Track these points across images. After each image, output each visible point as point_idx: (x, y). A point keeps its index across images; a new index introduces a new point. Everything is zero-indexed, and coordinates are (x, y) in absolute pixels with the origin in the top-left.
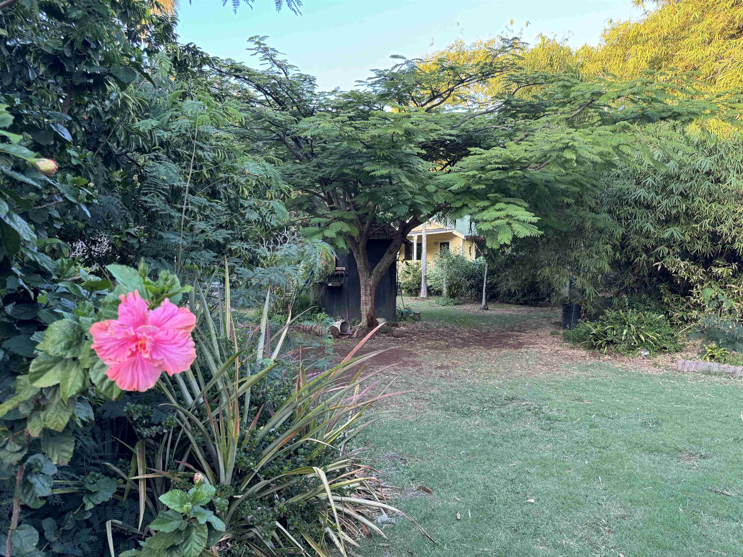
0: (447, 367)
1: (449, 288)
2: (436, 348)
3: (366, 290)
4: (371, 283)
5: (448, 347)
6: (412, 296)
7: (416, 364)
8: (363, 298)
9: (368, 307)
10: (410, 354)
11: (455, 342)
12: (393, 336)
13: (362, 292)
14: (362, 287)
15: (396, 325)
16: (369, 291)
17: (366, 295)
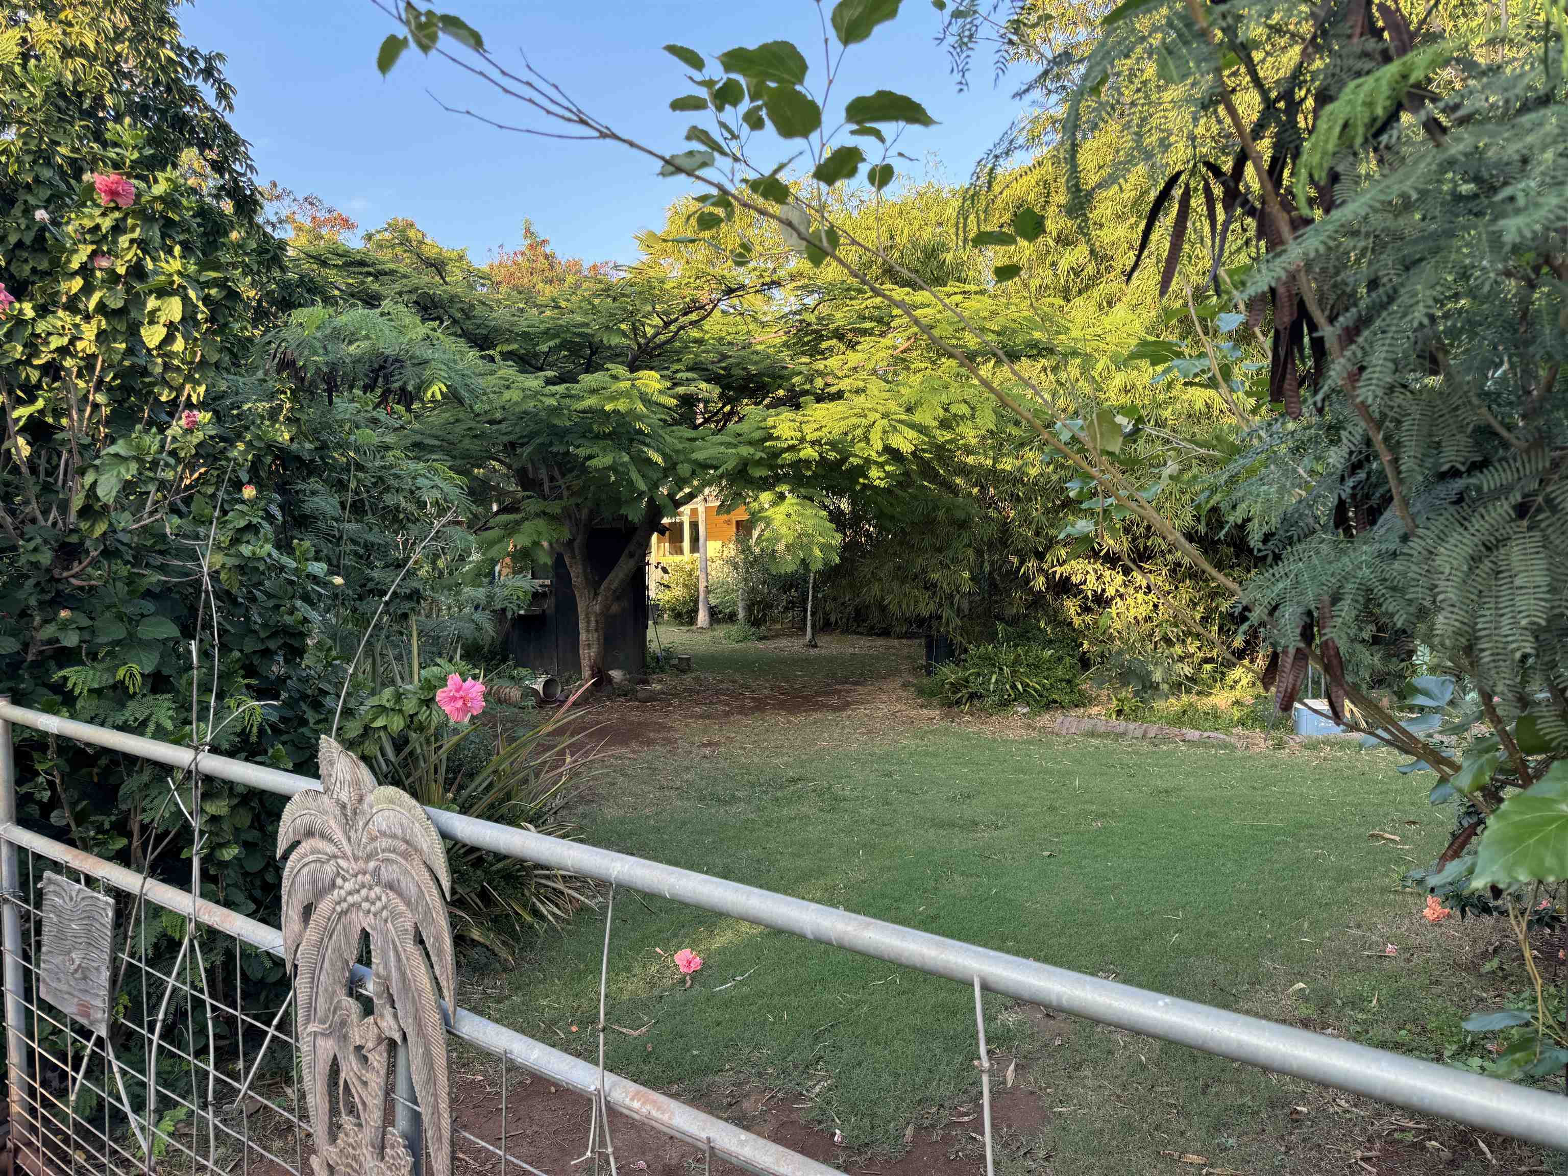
0: (718, 744)
1: (749, 609)
2: (708, 717)
3: (588, 622)
4: (597, 608)
5: (727, 714)
6: (682, 624)
7: (668, 741)
8: (583, 636)
9: (593, 652)
10: (662, 727)
11: (742, 706)
12: (637, 700)
13: (582, 625)
14: (582, 617)
15: (646, 682)
16: (593, 624)
17: (588, 631)
